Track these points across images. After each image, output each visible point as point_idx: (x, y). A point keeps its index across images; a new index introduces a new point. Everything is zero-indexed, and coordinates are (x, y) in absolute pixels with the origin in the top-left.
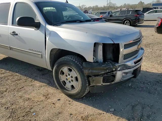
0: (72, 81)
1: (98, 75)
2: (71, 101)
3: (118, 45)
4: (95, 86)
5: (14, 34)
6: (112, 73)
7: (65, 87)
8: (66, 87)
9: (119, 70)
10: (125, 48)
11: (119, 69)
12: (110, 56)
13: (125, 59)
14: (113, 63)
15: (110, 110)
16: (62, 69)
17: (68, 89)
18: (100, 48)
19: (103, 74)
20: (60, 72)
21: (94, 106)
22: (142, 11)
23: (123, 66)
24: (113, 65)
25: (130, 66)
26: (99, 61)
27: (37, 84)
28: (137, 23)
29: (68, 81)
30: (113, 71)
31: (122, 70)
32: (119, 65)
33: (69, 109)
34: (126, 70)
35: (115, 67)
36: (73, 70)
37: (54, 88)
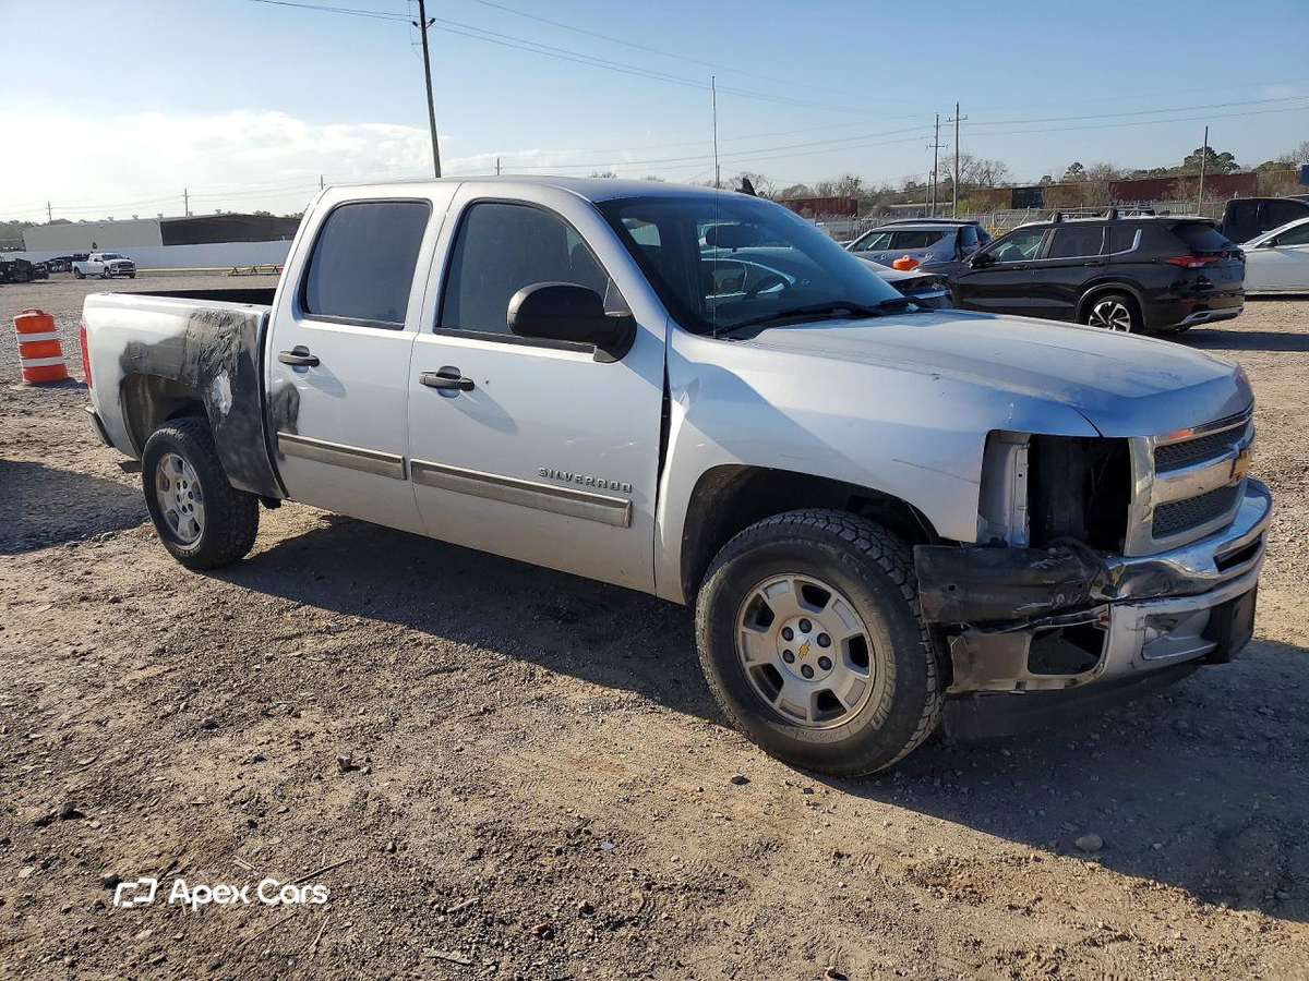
0: (825, 663)
1: (1002, 624)
2: (817, 790)
3: (1122, 446)
4: (976, 696)
5: (450, 382)
6: (1085, 617)
7: (776, 705)
8: (783, 708)
9: (1127, 602)
10: (1158, 470)
11: (1124, 592)
12: (1068, 511)
13: (1158, 532)
14: (1094, 553)
15: (1079, 842)
16: (759, 591)
17: (797, 716)
18: (1017, 463)
19: (1032, 618)
20: (745, 610)
21: (968, 816)
22: (1220, 229)
23: (1153, 573)
24: (1091, 566)
25: (1189, 582)
26: (1007, 539)
27: (575, 691)
28: (1190, 318)
29: (795, 668)
30: (1088, 604)
31: (1141, 601)
32: (1126, 564)
33: (816, 832)
34: (1168, 601)
35: (1102, 577)
36: (835, 595)
37: (689, 718)
